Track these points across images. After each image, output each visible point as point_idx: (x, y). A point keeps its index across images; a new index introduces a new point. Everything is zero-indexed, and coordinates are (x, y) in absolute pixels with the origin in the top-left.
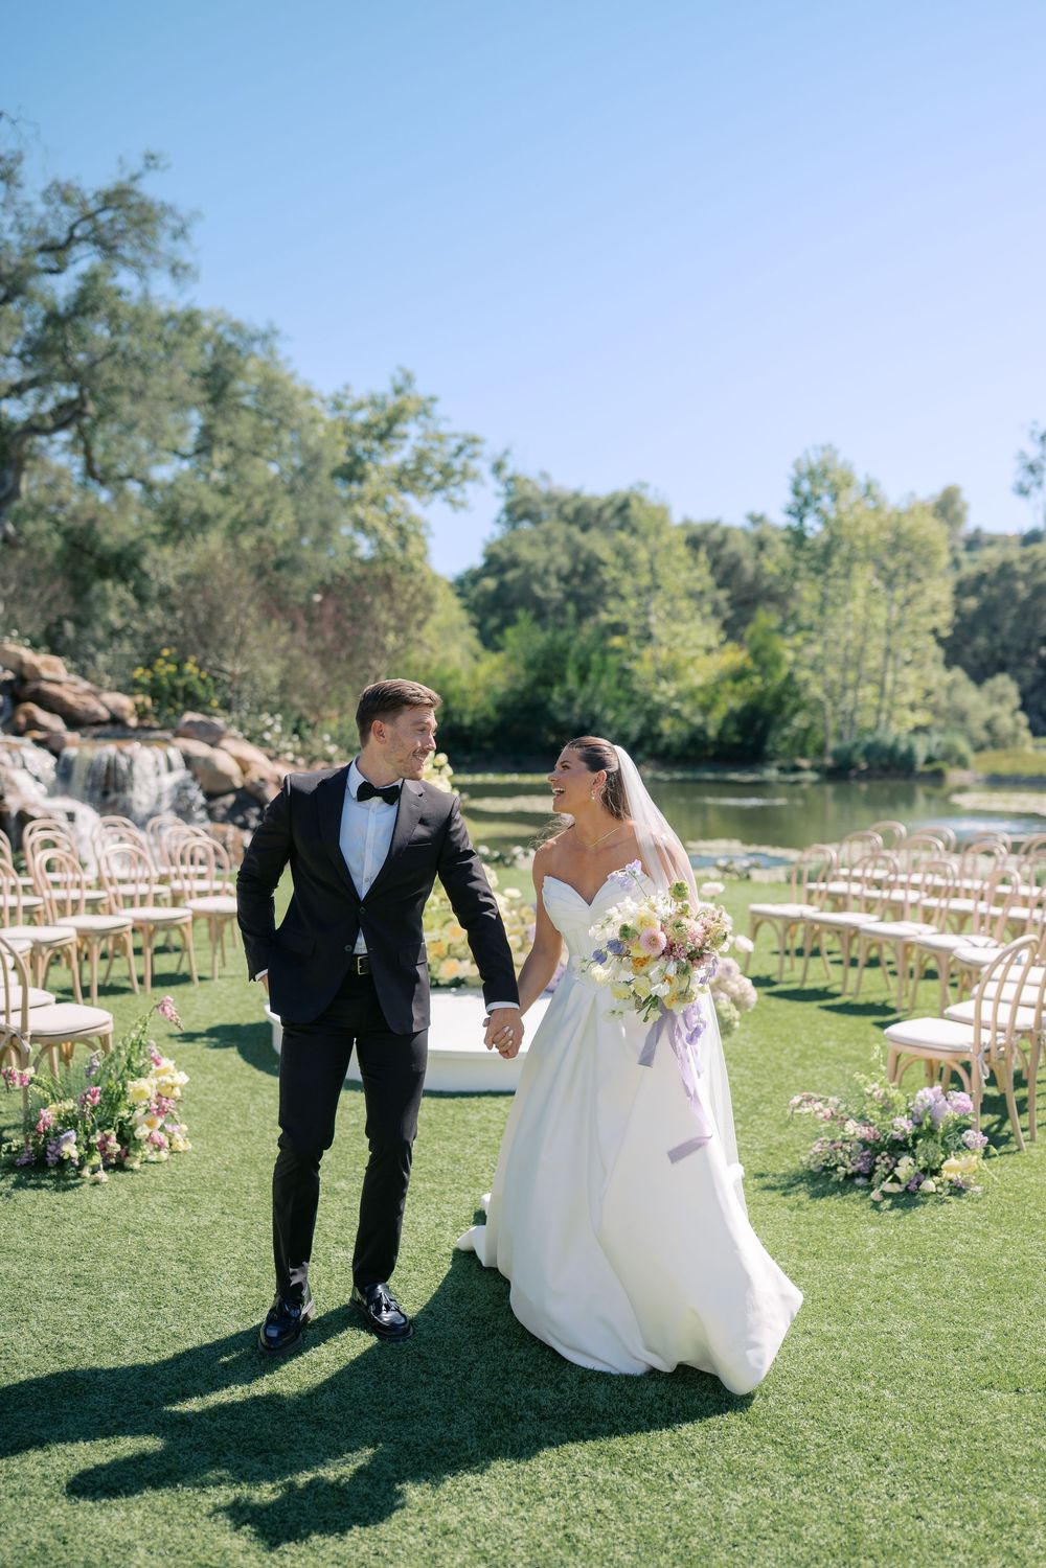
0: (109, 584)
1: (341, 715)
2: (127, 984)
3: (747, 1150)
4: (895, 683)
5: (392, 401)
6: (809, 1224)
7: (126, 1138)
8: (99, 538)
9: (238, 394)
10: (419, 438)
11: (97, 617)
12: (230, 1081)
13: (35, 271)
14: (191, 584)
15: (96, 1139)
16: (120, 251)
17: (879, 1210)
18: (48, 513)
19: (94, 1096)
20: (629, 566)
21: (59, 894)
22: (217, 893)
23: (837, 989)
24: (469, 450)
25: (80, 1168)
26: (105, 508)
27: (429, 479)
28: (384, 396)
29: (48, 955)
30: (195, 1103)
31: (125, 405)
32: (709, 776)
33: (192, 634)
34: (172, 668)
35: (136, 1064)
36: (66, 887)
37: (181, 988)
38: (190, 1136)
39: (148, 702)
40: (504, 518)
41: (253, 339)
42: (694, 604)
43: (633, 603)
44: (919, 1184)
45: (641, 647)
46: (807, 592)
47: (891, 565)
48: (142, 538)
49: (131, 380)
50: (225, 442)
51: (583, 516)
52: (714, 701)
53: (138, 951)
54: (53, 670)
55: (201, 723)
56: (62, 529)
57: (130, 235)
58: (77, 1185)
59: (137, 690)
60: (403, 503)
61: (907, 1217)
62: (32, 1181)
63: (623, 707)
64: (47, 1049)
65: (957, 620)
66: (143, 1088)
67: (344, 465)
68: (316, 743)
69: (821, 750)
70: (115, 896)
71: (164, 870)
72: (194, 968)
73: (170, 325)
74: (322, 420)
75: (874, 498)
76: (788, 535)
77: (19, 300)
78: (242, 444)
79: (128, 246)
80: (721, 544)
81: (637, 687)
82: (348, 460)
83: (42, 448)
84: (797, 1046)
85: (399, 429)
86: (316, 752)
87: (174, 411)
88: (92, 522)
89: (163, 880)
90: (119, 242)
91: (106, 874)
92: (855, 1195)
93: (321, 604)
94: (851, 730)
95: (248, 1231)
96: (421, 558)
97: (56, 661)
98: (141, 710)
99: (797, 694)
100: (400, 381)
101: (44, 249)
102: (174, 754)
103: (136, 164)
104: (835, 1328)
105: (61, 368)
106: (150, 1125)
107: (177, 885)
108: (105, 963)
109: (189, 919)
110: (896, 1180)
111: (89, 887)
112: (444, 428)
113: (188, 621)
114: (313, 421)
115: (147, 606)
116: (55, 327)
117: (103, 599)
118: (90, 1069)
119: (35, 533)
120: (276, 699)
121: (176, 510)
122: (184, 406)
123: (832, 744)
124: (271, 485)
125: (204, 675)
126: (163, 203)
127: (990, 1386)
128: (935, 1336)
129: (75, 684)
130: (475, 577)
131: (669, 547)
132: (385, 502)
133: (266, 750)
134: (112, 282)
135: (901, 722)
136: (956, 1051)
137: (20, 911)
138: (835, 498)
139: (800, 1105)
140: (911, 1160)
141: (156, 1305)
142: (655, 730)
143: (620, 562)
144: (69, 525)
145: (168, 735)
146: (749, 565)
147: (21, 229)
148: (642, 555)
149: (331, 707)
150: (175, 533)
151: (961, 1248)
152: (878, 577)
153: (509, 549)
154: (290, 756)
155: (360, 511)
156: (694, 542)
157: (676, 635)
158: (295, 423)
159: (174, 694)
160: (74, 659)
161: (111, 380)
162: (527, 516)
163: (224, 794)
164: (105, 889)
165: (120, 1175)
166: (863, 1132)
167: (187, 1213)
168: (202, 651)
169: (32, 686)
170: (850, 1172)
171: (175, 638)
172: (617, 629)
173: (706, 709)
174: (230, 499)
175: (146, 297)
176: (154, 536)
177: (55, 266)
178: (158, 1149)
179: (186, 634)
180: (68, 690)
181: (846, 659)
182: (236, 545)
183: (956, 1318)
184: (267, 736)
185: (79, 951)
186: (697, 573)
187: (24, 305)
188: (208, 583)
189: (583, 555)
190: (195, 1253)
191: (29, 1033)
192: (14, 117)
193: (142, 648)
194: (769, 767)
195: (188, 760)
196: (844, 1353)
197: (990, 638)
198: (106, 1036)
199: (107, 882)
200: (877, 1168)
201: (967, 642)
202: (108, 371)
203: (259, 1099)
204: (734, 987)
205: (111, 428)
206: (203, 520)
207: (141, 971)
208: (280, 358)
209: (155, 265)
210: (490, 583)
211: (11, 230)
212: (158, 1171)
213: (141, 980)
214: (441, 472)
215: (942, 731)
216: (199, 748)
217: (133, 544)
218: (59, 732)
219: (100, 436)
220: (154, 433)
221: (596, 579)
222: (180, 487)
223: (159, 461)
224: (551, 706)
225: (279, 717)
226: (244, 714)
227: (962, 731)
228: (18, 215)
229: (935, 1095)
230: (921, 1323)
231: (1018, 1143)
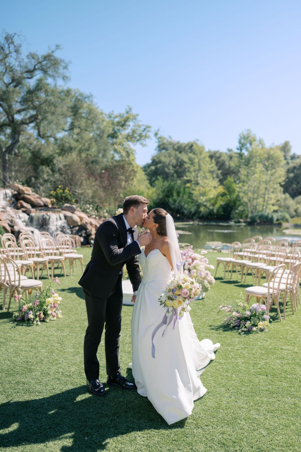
0: (44, 167)
1: (109, 205)
2: (47, 277)
3: (209, 320)
4: (268, 198)
5: (126, 115)
6: (221, 338)
7: (45, 314)
8: (41, 154)
9: (81, 113)
10: (133, 126)
11: (41, 176)
12: (73, 301)
13: (25, 78)
14: (67, 167)
15: (38, 313)
16: (48, 72)
17: (240, 335)
18: (27, 147)
19: (37, 302)
20: (192, 163)
21: (29, 252)
22: (71, 253)
23: (240, 281)
24: (147, 130)
25: (33, 321)
26: (43, 145)
27: (136, 138)
28: (123, 114)
29: (25, 268)
30: (64, 306)
31: (49, 117)
32: (214, 224)
33: (67, 181)
34: (61, 191)
35: (48, 295)
36: (31, 250)
37: (61, 278)
38: (62, 314)
39: (55, 200)
40: (158, 149)
41: (86, 98)
42: (210, 174)
43: (193, 174)
44: (252, 328)
45: (195, 187)
46: (243, 172)
47: (267, 164)
48: (53, 154)
49: (51, 109)
50: (77, 127)
51: (180, 149)
52: (216, 203)
53: (50, 268)
54: (28, 191)
55: (69, 207)
56: (31, 151)
57: (51, 68)
58: (32, 325)
59: (52, 197)
60: (128, 145)
61: (247, 336)
62: (21, 324)
63: (190, 204)
64: (25, 291)
65: (287, 180)
66: (50, 300)
67: (112, 133)
68: (102, 212)
69: (247, 217)
70: (44, 253)
71: (58, 247)
72: (65, 273)
73: (62, 94)
74: (105, 121)
75: (262, 145)
76: (237, 155)
77: (20, 86)
78: (82, 128)
79: (51, 71)
80: (219, 157)
81: (195, 198)
82: (113, 132)
83: (26, 128)
84: (226, 295)
85: (127, 123)
86: (102, 215)
87: (63, 118)
88: (40, 149)
89: (57, 249)
90: (48, 70)
91: (42, 247)
92: (235, 331)
93: (104, 173)
94: (255, 211)
95: (76, 337)
96: (133, 160)
97: (29, 189)
98: (53, 203)
99: (240, 201)
100: (128, 109)
101: (27, 72)
102: (62, 215)
103: (53, 48)
104: (224, 361)
105: (31, 106)
106: (52, 310)
107: (61, 250)
108: (41, 271)
109: (64, 259)
110: (246, 327)
111: (37, 251)
112: (140, 123)
113: (66, 178)
114: (103, 121)
115: (55, 173)
116: (30, 94)
117: (43, 171)
118: (36, 296)
119: (24, 152)
120: (91, 200)
121: (63, 146)
122: (65, 116)
123: (250, 215)
124: (91, 139)
125: (70, 193)
126: (61, 59)
127: (260, 374)
128: (249, 363)
129: (34, 195)
130: (149, 166)
131: (204, 158)
132: (123, 145)
133: (87, 214)
134: (46, 81)
135: (270, 209)
136: (263, 294)
137: (18, 256)
138: (251, 144)
139: (221, 308)
140: (250, 322)
141: (52, 353)
142: (199, 210)
143: (190, 162)
144: (33, 150)
145: (60, 210)
146: (227, 163)
147: (21, 66)
148: (196, 160)
149: (106, 203)
150: (63, 153)
151: (260, 344)
152: (264, 167)
153: (158, 158)
154: (94, 216)
155: (116, 147)
156: (211, 157)
157: (205, 183)
158: (97, 122)
159: (62, 198)
160: (34, 188)
161: (45, 109)
162: (164, 148)
163: (76, 227)
164: (41, 251)
165: (44, 323)
166: (238, 315)
167: (61, 332)
168: (70, 187)
169: (22, 196)
170: (234, 325)
171: (62, 183)
172: (189, 181)
173: (213, 205)
174: (79, 143)
175: (55, 86)
176: (57, 153)
177: (30, 76)
178: (54, 317)
179: (65, 181)
180: (32, 197)
181: (254, 190)
182: (80, 156)
183: (255, 359)
184: (88, 211)
185: (34, 267)
186: (212, 165)
187: (21, 88)
188: (72, 167)
189: (180, 160)
190: (62, 341)
191: (20, 286)
192: (19, 34)
193: (53, 186)
194: (231, 221)
195: (66, 217)
196: (225, 367)
197: (297, 185)
198: (40, 288)
199: (42, 249)
200: (241, 324)
201: (290, 186)
202: (44, 107)
203: (81, 306)
204: (209, 279)
205: (46, 122)
206: (71, 149)
207: (51, 273)
208: (94, 103)
209: (58, 77)
210: (153, 168)
211: (18, 66)
212: (54, 322)
213: (51, 276)
214: (139, 136)
215: (281, 212)
216: (69, 214)
217: (51, 155)
218: (29, 209)
219: (42, 125)
220: (57, 124)
221: (183, 167)
222: (64, 139)
223: (59, 132)
224: (169, 203)
225: (91, 206)
226: (82, 204)
227: (287, 212)
228: (20, 62)
229: (257, 306)
230: (245, 360)
231: (280, 319)
